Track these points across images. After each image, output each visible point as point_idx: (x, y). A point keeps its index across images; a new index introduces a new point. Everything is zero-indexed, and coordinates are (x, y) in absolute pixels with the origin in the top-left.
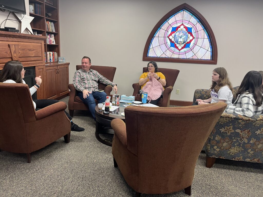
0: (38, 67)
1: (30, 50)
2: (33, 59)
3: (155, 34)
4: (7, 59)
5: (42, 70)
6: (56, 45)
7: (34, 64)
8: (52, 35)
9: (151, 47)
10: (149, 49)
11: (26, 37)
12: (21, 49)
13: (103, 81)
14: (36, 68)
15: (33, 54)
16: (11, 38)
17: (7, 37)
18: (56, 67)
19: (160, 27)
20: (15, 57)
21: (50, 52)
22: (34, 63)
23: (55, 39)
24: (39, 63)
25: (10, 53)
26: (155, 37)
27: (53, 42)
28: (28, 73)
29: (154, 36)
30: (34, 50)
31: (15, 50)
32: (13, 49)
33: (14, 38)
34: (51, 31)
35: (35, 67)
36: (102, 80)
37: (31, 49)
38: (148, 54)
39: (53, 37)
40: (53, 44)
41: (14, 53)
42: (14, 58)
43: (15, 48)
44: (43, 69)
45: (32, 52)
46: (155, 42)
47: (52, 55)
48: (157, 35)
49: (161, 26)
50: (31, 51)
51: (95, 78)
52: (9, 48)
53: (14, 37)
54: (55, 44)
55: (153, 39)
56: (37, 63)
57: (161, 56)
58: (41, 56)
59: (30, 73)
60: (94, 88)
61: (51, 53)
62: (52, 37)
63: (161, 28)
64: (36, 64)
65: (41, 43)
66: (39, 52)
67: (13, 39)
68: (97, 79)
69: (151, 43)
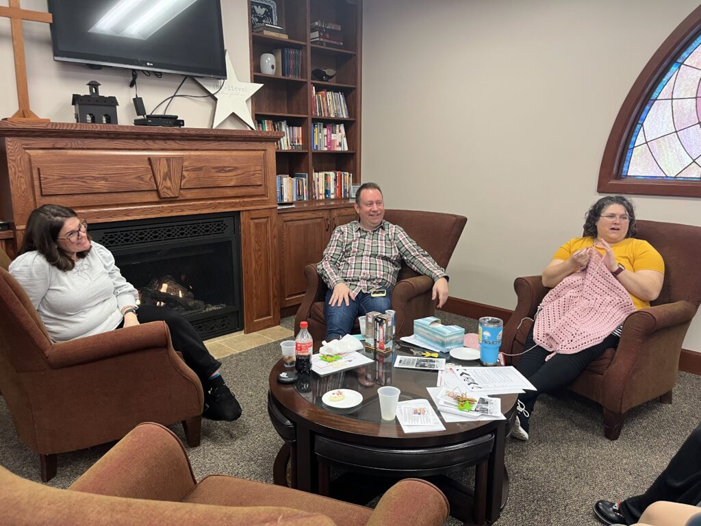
0: (249, 213)
1: (221, 169)
2: (230, 192)
3: (658, 90)
4: (141, 193)
5: (265, 220)
6: (350, 152)
7: (235, 205)
8: (338, 126)
9: (640, 139)
10: (631, 146)
11: (209, 137)
12: (189, 168)
13: (412, 261)
14: (243, 217)
15: (231, 180)
16: (157, 142)
17: (145, 139)
18: (327, 212)
19: (680, 61)
20: (169, 188)
21: (327, 173)
22: (237, 203)
23: (347, 136)
24: (251, 203)
25: (152, 180)
26: (656, 99)
27: (340, 144)
28: (215, 230)
29: (655, 95)
30: (236, 168)
31: (169, 171)
32: (162, 169)
33: (167, 141)
34: (332, 116)
35: (239, 212)
36: (410, 259)
37: (224, 167)
38: (625, 169)
39: (340, 131)
40: (339, 149)
41: (165, 179)
42: (165, 190)
43: (169, 166)
44: (268, 217)
45: (228, 174)
46: (656, 120)
47: (335, 180)
48: (664, 92)
49: (685, 55)
50: (226, 172)
51: (389, 251)
52: (150, 167)
53: (169, 139)
54: (346, 149)
55: (647, 107)
56: (247, 202)
57: (682, 175)
58: (261, 185)
59: (223, 229)
60: (369, 283)
61: (332, 175)
62: (337, 130)
63: (682, 64)
64: (243, 206)
65: (265, 150)
66: (253, 175)
67: (166, 143)
68: (394, 253)
69: (638, 126)
